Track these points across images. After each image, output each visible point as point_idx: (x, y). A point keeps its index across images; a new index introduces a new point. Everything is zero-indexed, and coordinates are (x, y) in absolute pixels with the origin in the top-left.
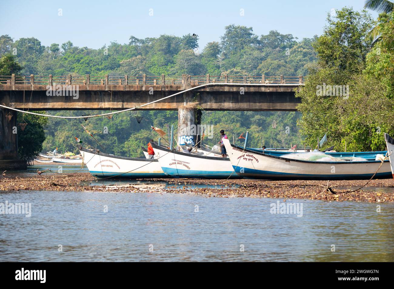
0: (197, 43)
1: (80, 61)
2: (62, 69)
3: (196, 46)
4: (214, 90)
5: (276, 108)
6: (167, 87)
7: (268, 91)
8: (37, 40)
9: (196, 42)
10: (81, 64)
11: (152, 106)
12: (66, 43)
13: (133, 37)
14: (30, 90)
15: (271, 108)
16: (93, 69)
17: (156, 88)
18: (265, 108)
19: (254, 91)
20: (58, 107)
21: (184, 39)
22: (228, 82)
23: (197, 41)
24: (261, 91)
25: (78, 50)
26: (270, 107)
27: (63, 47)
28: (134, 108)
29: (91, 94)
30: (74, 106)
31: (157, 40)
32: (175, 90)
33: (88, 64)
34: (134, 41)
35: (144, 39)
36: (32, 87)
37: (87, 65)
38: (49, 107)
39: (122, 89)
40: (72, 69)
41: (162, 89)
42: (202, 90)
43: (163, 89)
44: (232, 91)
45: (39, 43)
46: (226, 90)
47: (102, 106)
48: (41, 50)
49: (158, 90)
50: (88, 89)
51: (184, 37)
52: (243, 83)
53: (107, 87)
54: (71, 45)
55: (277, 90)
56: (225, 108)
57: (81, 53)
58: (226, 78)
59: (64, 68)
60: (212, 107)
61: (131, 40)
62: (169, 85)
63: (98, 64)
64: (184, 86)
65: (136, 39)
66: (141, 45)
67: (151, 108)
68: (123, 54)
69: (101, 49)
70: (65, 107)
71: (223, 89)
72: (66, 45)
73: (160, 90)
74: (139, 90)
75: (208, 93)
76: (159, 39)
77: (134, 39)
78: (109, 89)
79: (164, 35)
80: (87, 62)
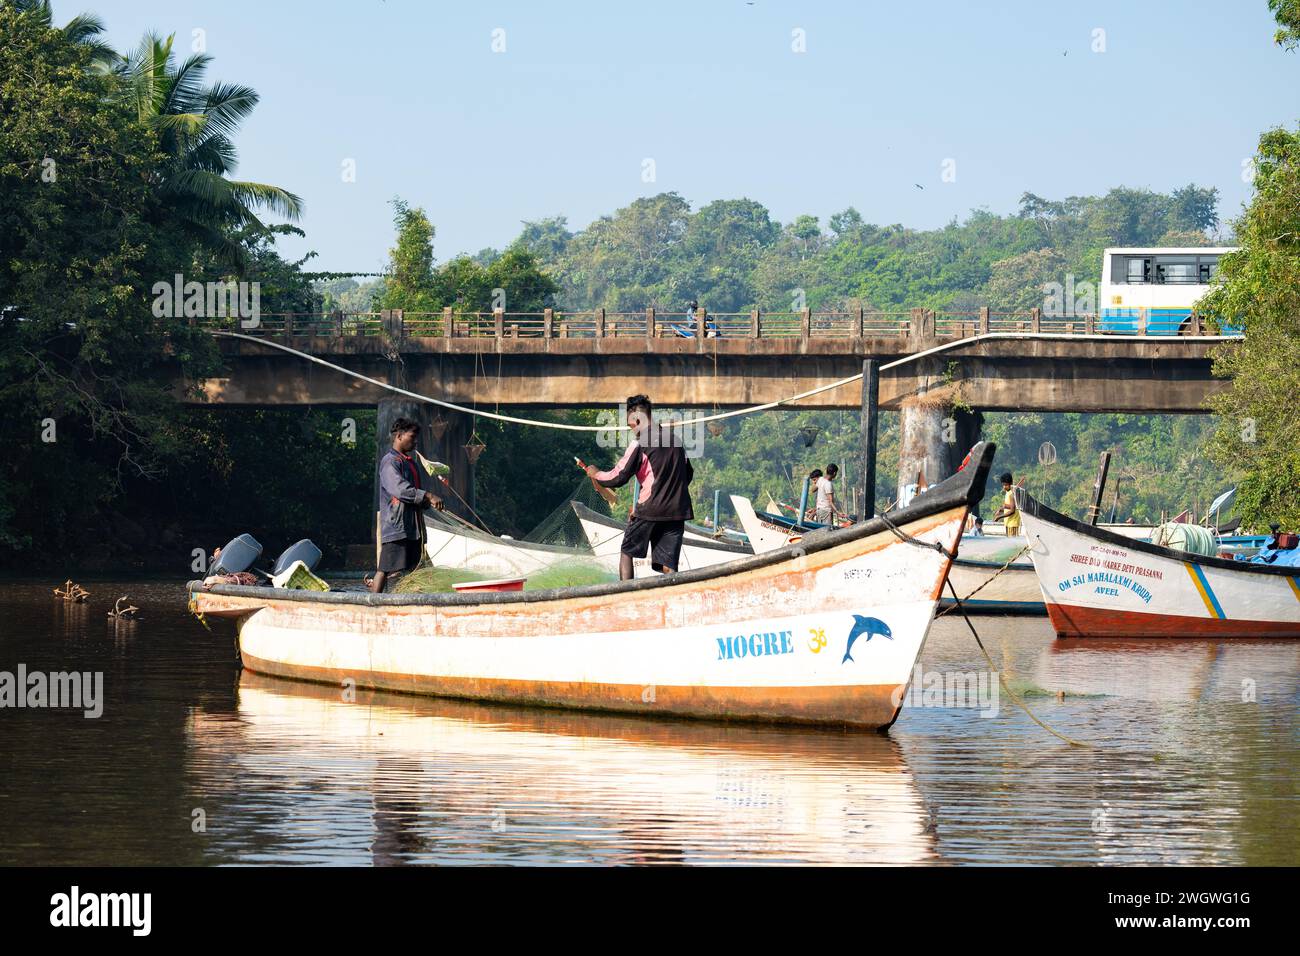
0: (1214, 211)
1: (876, 263)
2: (823, 289)
3: (1211, 221)
4: (1002, 354)
5: (1181, 405)
6: (869, 344)
7: (1156, 356)
8: (758, 206)
9: (1212, 208)
10: (878, 273)
11: (829, 399)
12: (841, 212)
13: (1031, 197)
14: (493, 352)
15: (1167, 407)
16: (911, 288)
17: (838, 347)
18: (1149, 405)
19: (1114, 356)
20: (569, 401)
21: (1175, 200)
22: (1039, 332)
23: (1215, 204)
24: (1133, 357)
25: (876, 235)
26: (1164, 404)
27: (832, 223)
28: (776, 404)
29: (661, 364)
30: (612, 397)
31: (1099, 204)
32: (889, 351)
33: (899, 272)
34: (1034, 208)
35: (1063, 201)
36: (498, 344)
37: (895, 276)
38: (548, 401)
39: (742, 351)
40: (851, 289)
41: (853, 350)
42: (967, 352)
43: (857, 351)
44: (1053, 355)
45: (765, 216)
46: (1034, 354)
47: (691, 398)
48: (769, 233)
49: (842, 352)
50: (650, 349)
51: (1176, 192)
52: (1084, 333)
53: (701, 344)
54: (856, 218)
55: (1180, 353)
56: (1035, 406)
57: (884, 242)
58: (1037, 318)
59: (829, 286)
60: (997, 402)
61: (1024, 204)
62: (874, 339)
63: (929, 274)
64: (916, 341)
65: (1039, 201)
66: (1053, 217)
67: (826, 403)
68: (1001, 245)
69: (943, 229)
70: (590, 401)
71: (1025, 350)
72: (843, 218)
73: (850, 352)
74: (790, 352)
75: (986, 361)
76: (1106, 200)
77: (1033, 202)
78: (708, 351)
79: (1119, 191)
80: (897, 266)
